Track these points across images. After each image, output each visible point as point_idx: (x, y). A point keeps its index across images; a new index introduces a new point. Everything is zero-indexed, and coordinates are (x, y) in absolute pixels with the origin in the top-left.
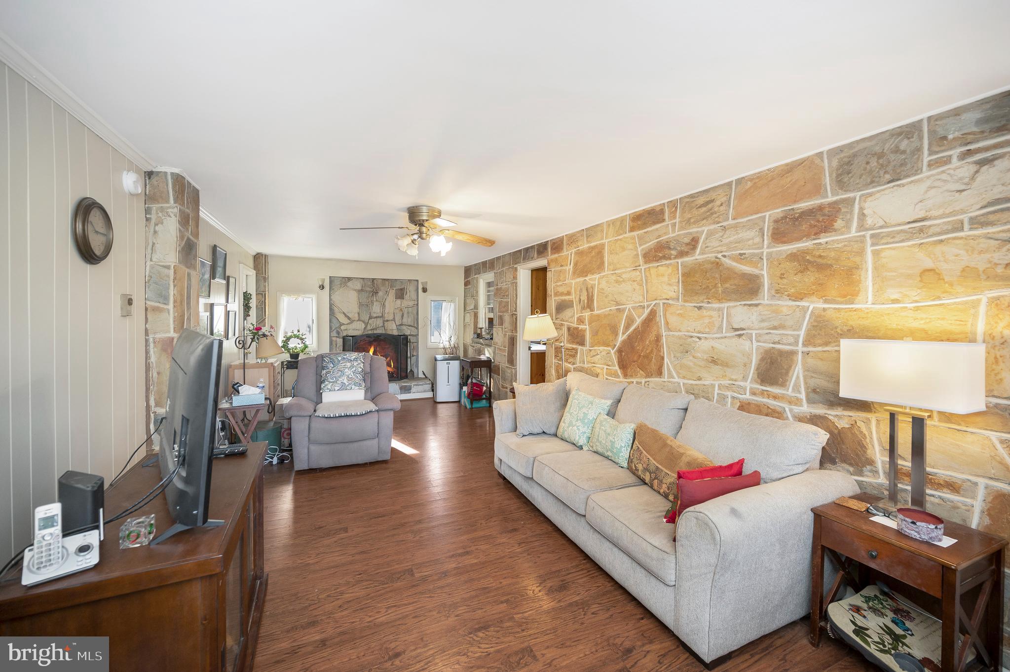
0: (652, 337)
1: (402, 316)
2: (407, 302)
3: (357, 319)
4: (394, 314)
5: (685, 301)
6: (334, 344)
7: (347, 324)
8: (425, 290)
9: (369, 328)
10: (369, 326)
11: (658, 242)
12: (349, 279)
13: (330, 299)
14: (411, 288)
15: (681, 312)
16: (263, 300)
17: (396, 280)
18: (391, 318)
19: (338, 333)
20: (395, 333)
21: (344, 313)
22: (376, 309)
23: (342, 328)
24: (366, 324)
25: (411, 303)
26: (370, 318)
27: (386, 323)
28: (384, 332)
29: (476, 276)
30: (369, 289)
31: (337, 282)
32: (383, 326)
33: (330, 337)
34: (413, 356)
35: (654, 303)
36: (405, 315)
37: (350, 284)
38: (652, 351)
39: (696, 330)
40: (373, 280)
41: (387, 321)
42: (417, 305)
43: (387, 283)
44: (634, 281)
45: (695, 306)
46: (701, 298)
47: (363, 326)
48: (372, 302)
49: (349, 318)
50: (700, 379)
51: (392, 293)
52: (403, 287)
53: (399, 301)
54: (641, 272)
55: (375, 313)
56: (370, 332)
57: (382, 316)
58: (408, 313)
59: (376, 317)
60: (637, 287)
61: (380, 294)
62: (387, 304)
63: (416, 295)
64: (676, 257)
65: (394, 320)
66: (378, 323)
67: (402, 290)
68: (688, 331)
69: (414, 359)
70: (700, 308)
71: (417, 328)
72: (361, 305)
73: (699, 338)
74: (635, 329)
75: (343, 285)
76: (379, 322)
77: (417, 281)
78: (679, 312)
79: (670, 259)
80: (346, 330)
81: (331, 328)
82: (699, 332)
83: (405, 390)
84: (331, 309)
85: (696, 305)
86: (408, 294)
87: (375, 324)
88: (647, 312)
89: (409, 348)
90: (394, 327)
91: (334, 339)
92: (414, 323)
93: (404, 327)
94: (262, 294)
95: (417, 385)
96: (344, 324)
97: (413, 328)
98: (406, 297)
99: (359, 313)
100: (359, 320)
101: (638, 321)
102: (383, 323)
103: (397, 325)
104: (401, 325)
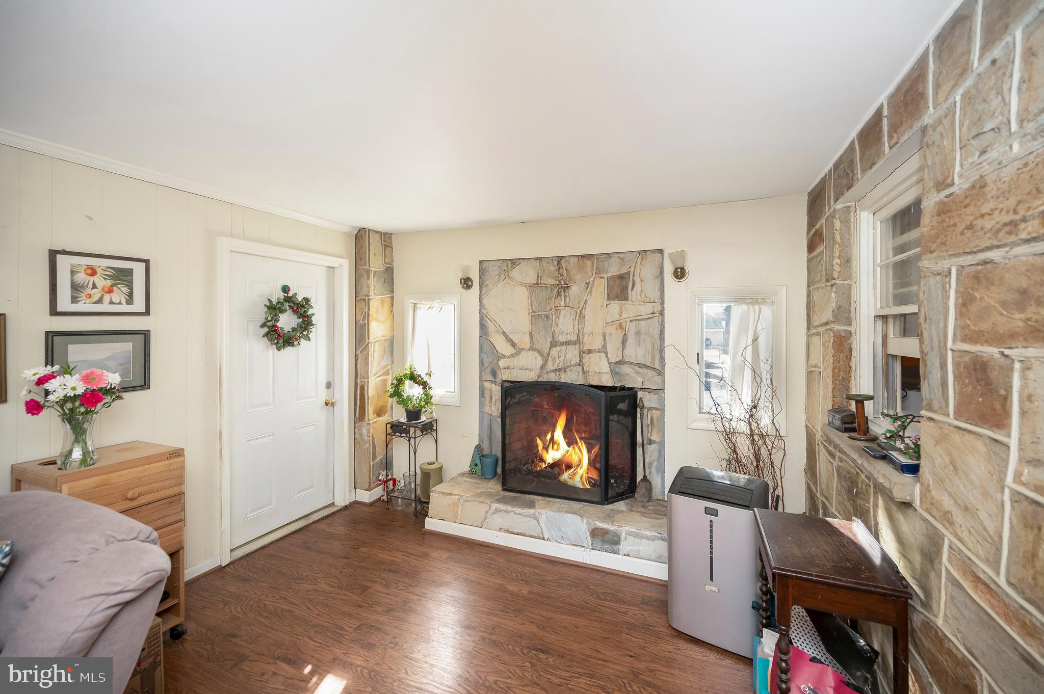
1: (624, 342)
2: (634, 307)
3: (528, 346)
4: (604, 336)
6: (487, 395)
7: (510, 357)
8: (680, 274)
9: (550, 366)
10: (550, 362)
12: (514, 262)
13: (481, 305)
14: (645, 273)
16: (366, 309)
17: (609, 255)
18: (597, 344)
19: (494, 374)
20: (607, 381)
21: (504, 333)
22: (566, 325)
23: (502, 363)
24: (546, 358)
25: (646, 310)
26: (553, 344)
27: (586, 357)
28: (580, 381)
29: (839, 206)
30: (551, 281)
31: (493, 271)
32: (580, 364)
33: (481, 379)
34: (650, 442)
36: (631, 340)
37: (515, 273)
40: (560, 259)
41: (590, 352)
42: (662, 313)
43: (589, 263)
47: (540, 362)
48: (557, 309)
49: (513, 344)
51: (600, 288)
52: (624, 270)
53: (615, 306)
55: (562, 333)
56: (553, 378)
57: (578, 342)
58: (638, 333)
59: (566, 343)
61: (575, 289)
62: (587, 312)
63: (657, 288)
65: (604, 349)
66: (569, 356)
67: (623, 277)
69: (650, 449)
71: (661, 373)
72: (535, 317)
75: (502, 277)
76: (571, 354)
77: (661, 251)
80: (508, 368)
81: (481, 363)
83: (604, 542)
84: (482, 326)
86: (638, 287)
87: (562, 359)
89: (639, 421)
90: (606, 368)
91: (487, 385)
92: (653, 357)
93: (626, 369)
94: (365, 300)
95: (636, 535)
96: (504, 356)
97: (650, 373)
98: (634, 294)
99: (531, 334)
100: (532, 349)
102: (581, 358)
103: (610, 363)
104: (621, 362)
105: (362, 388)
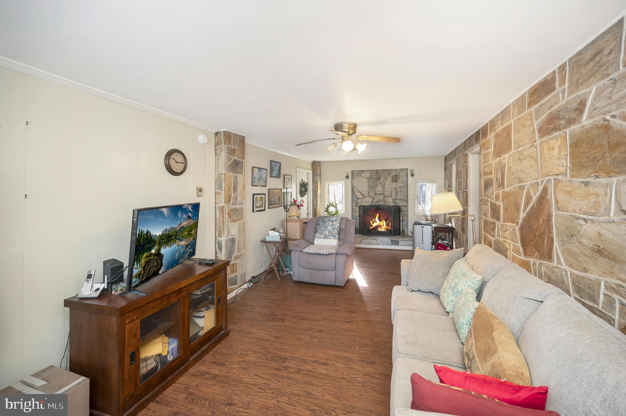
0: (544, 217)
1: (397, 194)
2: (400, 184)
3: (367, 195)
4: (391, 192)
5: (572, 176)
6: (354, 210)
7: (361, 199)
8: (412, 175)
9: (375, 201)
10: (374, 200)
11: (550, 114)
12: (363, 171)
13: (352, 184)
14: (403, 174)
15: (569, 189)
16: (317, 185)
17: (392, 170)
18: (389, 194)
19: (356, 204)
20: (392, 204)
21: (360, 192)
22: (379, 189)
23: (359, 201)
24: (373, 198)
25: (403, 185)
26: (376, 195)
27: (386, 198)
28: (384, 204)
29: (449, 163)
30: (374, 177)
31: (356, 174)
32: (384, 200)
33: (352, 206)
34: (404, 220)
35: (546, 179)
36: (399, 193)
37: (363, 174)
38: (544, 232)
39: (582, 211)
40: (377, 170)
41: (387, 196)
42: (407, 185)
43: (386, 172)
44: (531, 157)
45: (582, 182)
46: (588, 172)
47: (371, 200)
48: (377, 185)
49: (363, 195)
50: (586, 270)
51: (389, 179)
52: (397, 174)
53: (394, 184)
54: (536, 147)
55: (378, 191)
56: (375, 204)
57: (383, 194)
58: (401, 191)
59: (380, 194)
60: (534, 164)
61: (382, 179)
62: (386, 186)
63: (406, 179)
64: (565, 127)
65: (391, 196)
66: (380, 198)
67: (396, 176)
68: (575, 212)
69: (405, 222)
70: (587, 184)
71: (407, 201)
72: (369, 187)
73: (585, 220)
74: (532, 207)
75: (359, 175)
76: (381, 197)
77: (407, 169)
78: (566, 189)
79: (560, 130)
80: (361, 202)
81: (352, 201)
82: (585, 213)
83: (395, 243)
84: (353, 190)
85: (583, 180)
86: (401, 179)
87: (378, 198)
88: (541, 188)
89: (401, 215)
90: (391, 201)
91: (354, 207)
92: (405, 197)
93: (398, 201)
94: (316, 183)
95: (403, 240)
96: (360, 199)
97: (404, 202)
98: (400, 180)
99: (368, 192)
100: (369, 196)
101: (535, 198)
102: (384, 198)
103: (393, 199)
104: (396, 199)
105: (315, 209)
